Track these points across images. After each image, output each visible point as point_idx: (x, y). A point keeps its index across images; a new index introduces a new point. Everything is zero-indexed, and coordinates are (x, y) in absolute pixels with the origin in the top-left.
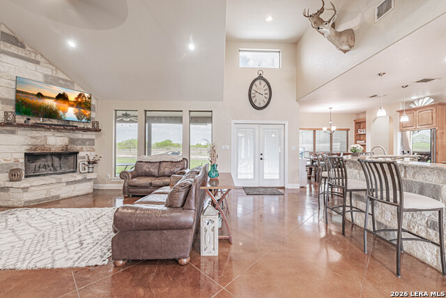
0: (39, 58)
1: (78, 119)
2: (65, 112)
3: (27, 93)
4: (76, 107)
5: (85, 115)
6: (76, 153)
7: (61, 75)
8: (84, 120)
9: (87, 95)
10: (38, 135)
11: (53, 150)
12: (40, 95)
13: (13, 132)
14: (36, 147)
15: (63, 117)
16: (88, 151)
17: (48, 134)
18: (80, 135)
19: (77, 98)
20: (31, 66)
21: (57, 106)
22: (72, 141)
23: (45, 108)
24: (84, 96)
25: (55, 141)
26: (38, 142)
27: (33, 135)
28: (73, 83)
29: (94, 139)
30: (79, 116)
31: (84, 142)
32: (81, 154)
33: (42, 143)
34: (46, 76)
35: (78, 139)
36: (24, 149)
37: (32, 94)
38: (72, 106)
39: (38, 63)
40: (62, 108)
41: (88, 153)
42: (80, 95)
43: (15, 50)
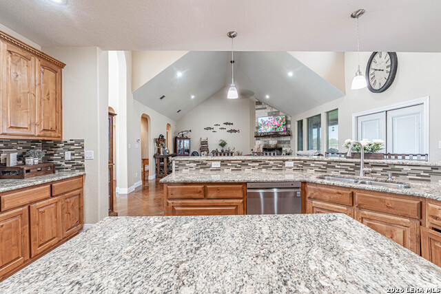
0: (266, 106)
6: (282, 149)
7: (274, 110)
10: (266, 140)
11: (272, 147)
13: (259, 140)
14: (265, 145)
17: (270, 139)
18: (282, 139)
20: (264, 110)
22: (279, 142)
25: (272, 142)
26: (266, 143)
27: (264, 140)
28: (279, 112)
29: (290, 141)
31: (285, 142)
32: (284, 149)
35: (281, 141)
36: (262, 146)
39: (266, 108)
41: (287, 148)
43: (259, 107)
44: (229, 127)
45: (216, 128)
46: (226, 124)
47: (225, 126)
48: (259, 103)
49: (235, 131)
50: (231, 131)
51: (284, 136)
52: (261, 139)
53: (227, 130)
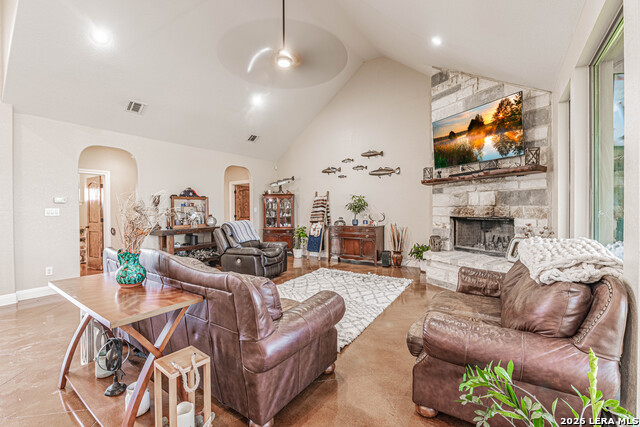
0: (461, 80)
1: (501, 153)
2: (480, 148)
3: (441, 139)
4: (496, 133)
5: (513, 142)
6: (511, 221)
7: (485, 85)
8: (511, 153)
9: (512, 99)
10: (461, 191)
12: (453, 135)
13: (440, 191)
14: (458, 209)
15: (479, 158)
16: (532, 216)
17: (470, 188)
18: (513, 185)
19: (496, 115)
20: (452, 96)
21: (470, 143)
22: (503, 198)
23: (459, 150)
24: (509, 103)
25: (479, 198)
26: (460, 202)
27: (455, 193)
29: (544, 190)
30: (503, 148)
31: (524, 197)
32: (519, 223)
33: (464, 204)
34: (467, 101)
35: (511, 194)
36: (449, 212)
37: (446, 138)
38: (489, 133)
39: (458, 88)
40: (477, 142)
41: (533, 221)
42: (501, 105)
43: (441, 88)
44: (374, 163)
45: (347, 168)
46: (369, 155)
47: (365, 161)
48: (441, 77)
49: (389, 171)
50: (379, 173)
51: (519, 172)
52: (447, 189)
53: (370, 170)
